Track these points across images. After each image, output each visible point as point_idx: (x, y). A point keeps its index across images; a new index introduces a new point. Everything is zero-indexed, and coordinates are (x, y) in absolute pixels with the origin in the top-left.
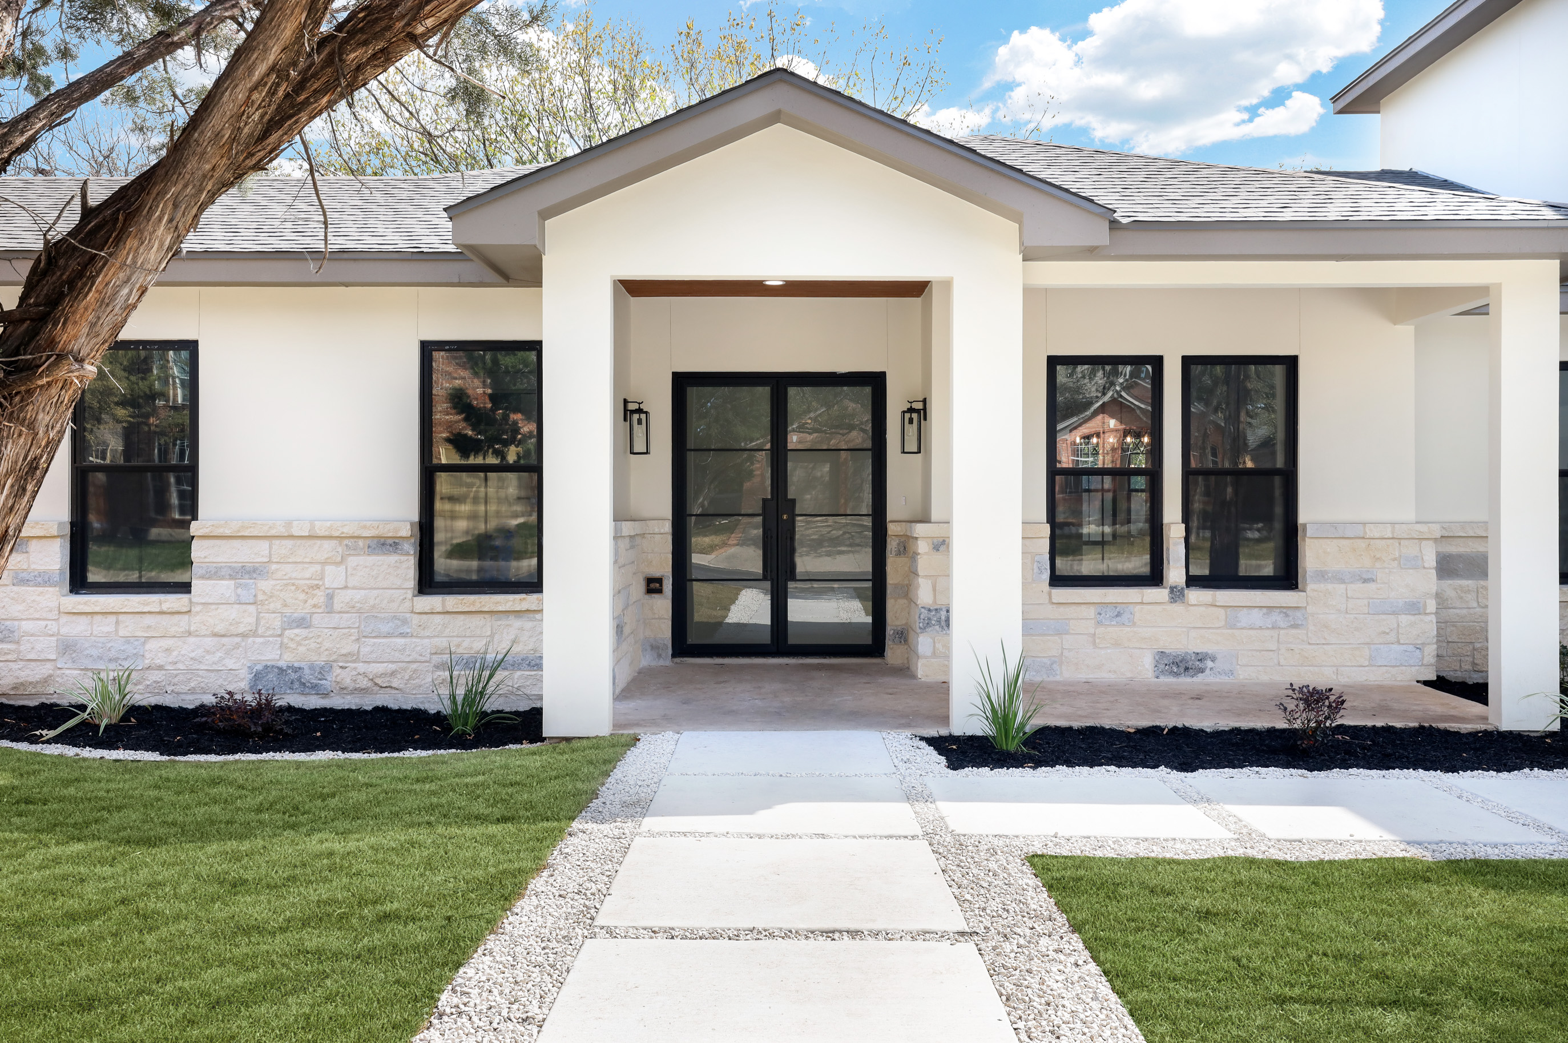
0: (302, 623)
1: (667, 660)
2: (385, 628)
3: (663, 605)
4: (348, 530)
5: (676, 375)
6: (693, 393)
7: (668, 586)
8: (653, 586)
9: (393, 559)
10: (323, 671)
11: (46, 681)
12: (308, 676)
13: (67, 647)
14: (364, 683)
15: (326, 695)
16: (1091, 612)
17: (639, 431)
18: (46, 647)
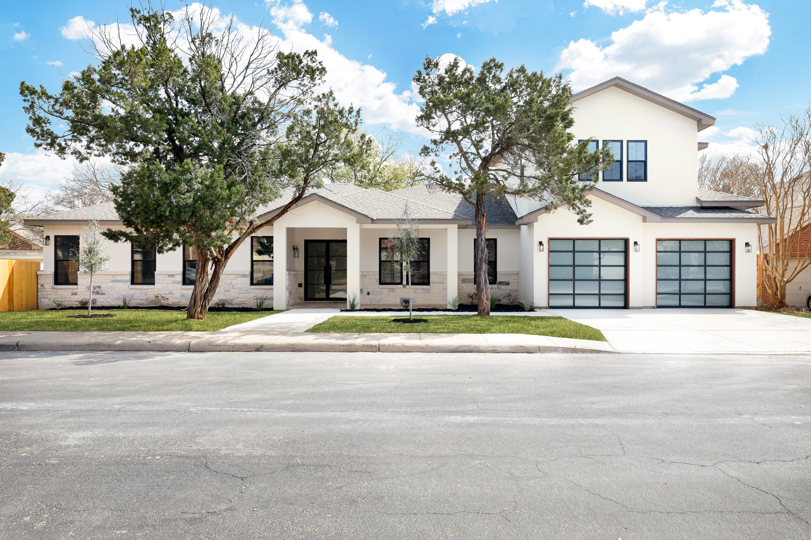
0: (228, 291)
1: (303, 301)
2: (244, 292)
3: (302, 289)
4: (237, 273)
5: (305, 240)
6: (309, 244)
7: (303, 285)
8: (300, 285)
9: (245, 279)
10: (232, 300)
11: (179, 302)
12: (229, 301)
13: (183, 296)
14: (240, 303)
15: (233, 305)
16: (387, 290)
17: (296, 253)
18: (179, 295)
